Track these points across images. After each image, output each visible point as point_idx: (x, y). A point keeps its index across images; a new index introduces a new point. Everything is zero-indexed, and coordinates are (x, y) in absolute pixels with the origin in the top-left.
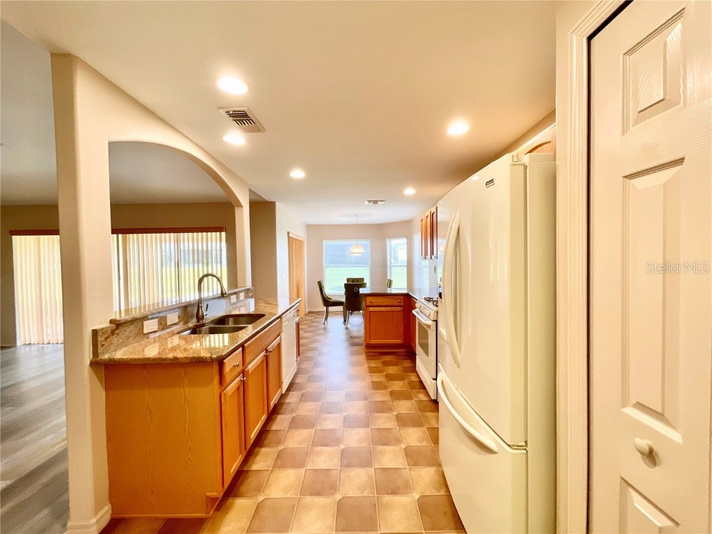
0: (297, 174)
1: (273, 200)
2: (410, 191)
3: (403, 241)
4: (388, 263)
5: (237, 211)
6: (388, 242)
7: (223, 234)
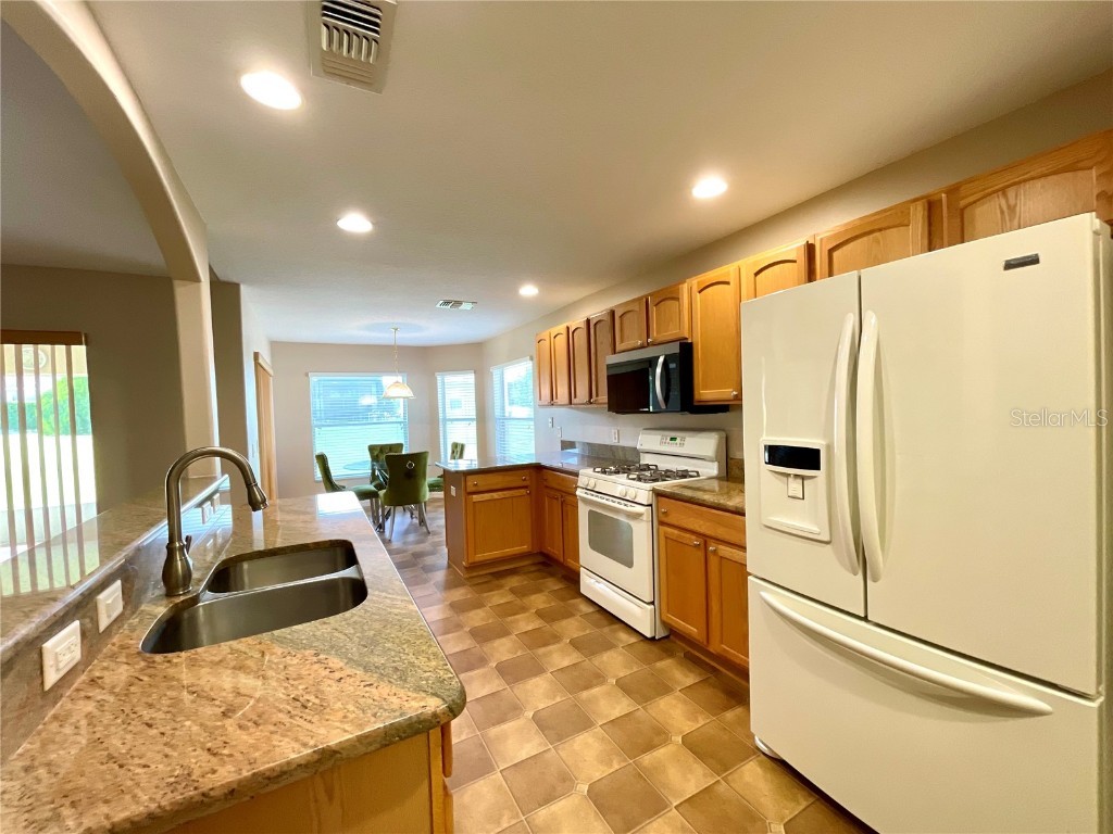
0: (355, 223)
1: (235, 280)
2: (529, 290)
3: (470, 378)
4: (441, 415)
5: (181, 291)
6: (439, 378)
7: (80, 351)
